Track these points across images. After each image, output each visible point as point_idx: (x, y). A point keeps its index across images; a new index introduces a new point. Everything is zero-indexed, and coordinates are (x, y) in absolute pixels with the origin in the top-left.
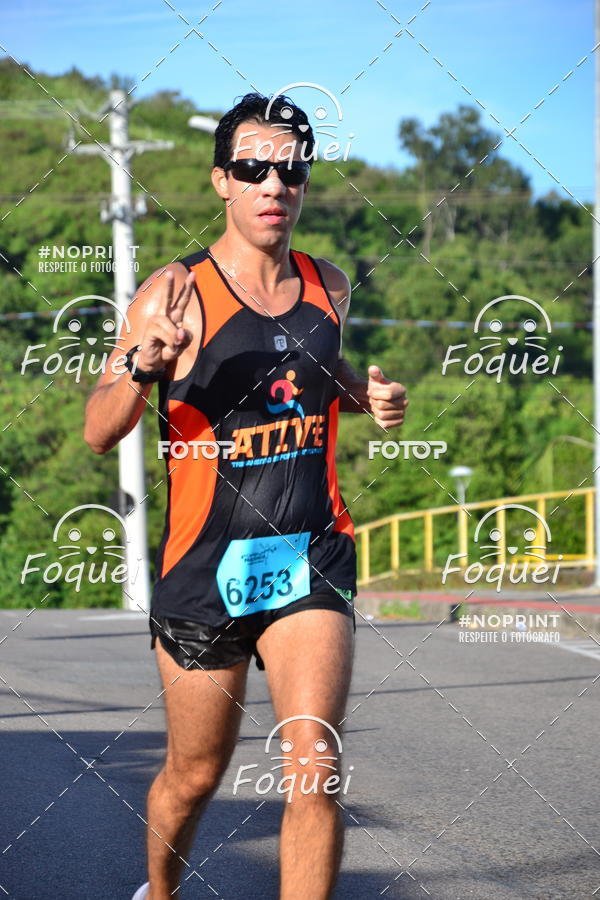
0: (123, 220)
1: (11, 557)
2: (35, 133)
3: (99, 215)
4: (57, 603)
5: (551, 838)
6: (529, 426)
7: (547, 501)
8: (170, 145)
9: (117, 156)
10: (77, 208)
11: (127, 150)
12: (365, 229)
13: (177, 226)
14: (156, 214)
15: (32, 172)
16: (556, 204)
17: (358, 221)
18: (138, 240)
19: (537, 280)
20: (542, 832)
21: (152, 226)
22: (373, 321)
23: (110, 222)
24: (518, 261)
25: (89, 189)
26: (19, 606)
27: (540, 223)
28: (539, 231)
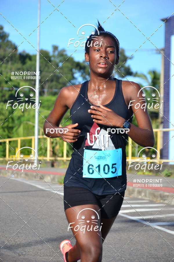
5: (22, 237)
6: (15, 118)
7: (21, 140)
16: (25, 54)
20: (19, 235)
24: (13, 70)
27: (20, 60)
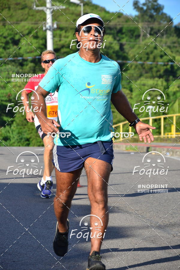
0: (50, 30)
1: (14, 131)
2: (23, 3)
3: (42, 28)
4: (28, 145)
5: (177, 217)
6: (171, 94)
7: (176, 116)
8: (64, 7)
9: (48, 10)
10: (36, 26)
11: (51, 9)
12: (122, 34)
13: (66, 32)
14: (60, 28)
15: (22, 15)
17: (120, 31)
18: (54, 36)
19: (174, 50)
20: (174, 215)
21: (58, 32)
22: (124, 62)
23: (46, 30)
24: (169, 44)
25: (39, 20)
26: (17, 146)
27: (175, 33)
28: (175, 35)
